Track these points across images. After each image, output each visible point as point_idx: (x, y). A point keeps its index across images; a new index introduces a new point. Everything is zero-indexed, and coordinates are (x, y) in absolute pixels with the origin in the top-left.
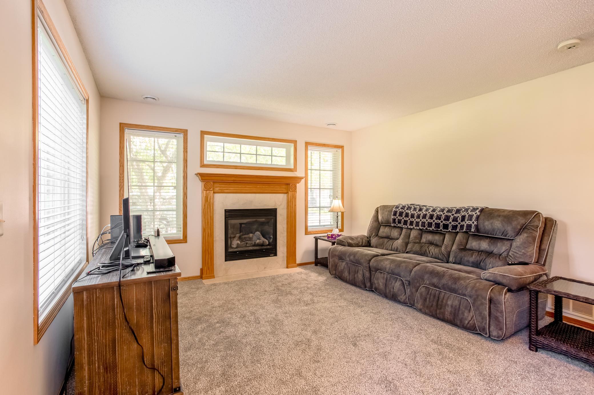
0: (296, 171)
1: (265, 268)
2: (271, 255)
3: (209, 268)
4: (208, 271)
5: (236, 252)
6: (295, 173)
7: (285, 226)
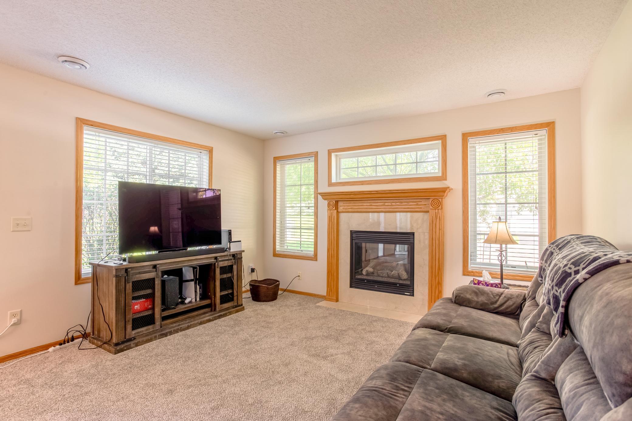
0: (446, 180)
1: (396, 308)
2: (405, 293)
3: (331, 290)
4: (331, 293)
5: (363, 280)
6: (444, 182)
7: (427, 258)
